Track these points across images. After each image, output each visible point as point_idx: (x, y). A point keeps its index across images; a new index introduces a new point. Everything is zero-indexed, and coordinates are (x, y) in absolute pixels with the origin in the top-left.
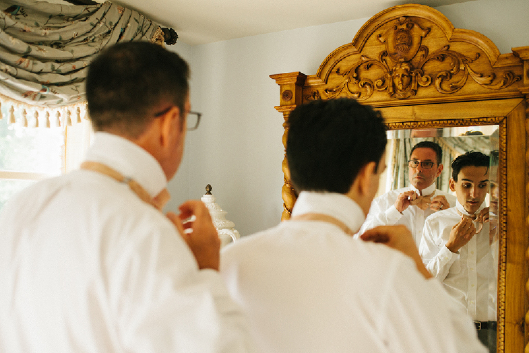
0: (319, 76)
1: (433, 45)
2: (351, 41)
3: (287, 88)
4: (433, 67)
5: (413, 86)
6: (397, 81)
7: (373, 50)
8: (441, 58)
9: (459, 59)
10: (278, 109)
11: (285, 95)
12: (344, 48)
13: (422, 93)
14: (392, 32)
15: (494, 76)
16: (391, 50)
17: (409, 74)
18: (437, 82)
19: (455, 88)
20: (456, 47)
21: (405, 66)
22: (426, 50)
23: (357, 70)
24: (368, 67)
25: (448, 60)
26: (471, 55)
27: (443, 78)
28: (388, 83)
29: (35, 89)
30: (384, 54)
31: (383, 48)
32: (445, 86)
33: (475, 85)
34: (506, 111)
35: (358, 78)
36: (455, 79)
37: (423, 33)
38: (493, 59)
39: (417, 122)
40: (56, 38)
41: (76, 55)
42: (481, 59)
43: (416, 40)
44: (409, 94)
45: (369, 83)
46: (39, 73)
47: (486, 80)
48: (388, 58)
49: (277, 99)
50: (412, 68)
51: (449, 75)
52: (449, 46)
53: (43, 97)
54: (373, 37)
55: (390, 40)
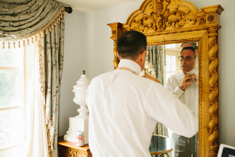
0: (127, 23)
1: (172, 8)
2: (139, 8)
3: (114, 29)
4: (172, 18)
5: (164, 26)
6: (157, 24)
7: (148, 11)
8: (175, 13)
9: (182, 14)
10: (112, 38)
11: (114, 32)
12: (136, 11)
13: (167, 29)
14: (155, 3)
15: (196, 21)
16: (155, 11)
17: (161, 21)
18: (173, 24)
19: (180, 26)
20: (180, 9)
21: (160, 18)
22: (169, 10)
23: (142, 20)
24: (146, 19)
25: (177, 14)
26: (187, 12)
27: (175, 22)
28: (154, 25)
29: (0, 33)
30: (152, 13)
31: (151, 11)
32: (177, 26)
33: (188, 25)
34: (200, 36)
35: (142, 24)
36: (180, 22)
37: (168, 3)
38: (195, 13)
39: (165, 41)
40: (12, 12)
42: (191, 13)
43: (165, 6)
44: (162, 29)
45: (146, 26)
46: (4, 27)
47: (192, 22)
48: (154, 15)
49: (111, 34)
50: (163, 18)
51: (178, 21)
52: (177, 8)
53: (4, 36)
54: (148, 6)
55: (155, 7)
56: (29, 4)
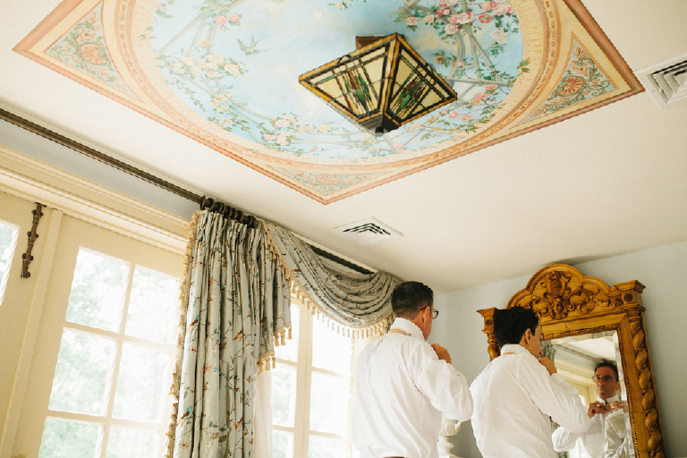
1: (574, 286)
2: (525, 286)
3: (488, 318)
4: (575, 299)
5: (565, 311)
6: (555, 308)
7: (539, 292)
8: (579, 293)
9: (589, 293)
10: (483, 331)
11: (487, 323)
12: (522, 291)
13: (570, 314)
14: (549, 281)
15: (610, 302)
16: (550, 291)
17: (560, 304)
18: (578, 308)
19: (589, 310)
20: (586, 287)
21: (558, 300)
22: (569, 289)
23: (530, 304)
24: (537, 303)
25: (582, 294)
26: (596, 291)
27: (582, 305)
28: (550, 310)
29: (350, 316)
30: (545, 294)
31: (544, 290)
32: (583, 310)
33: (600, 307)
34: (618, 321)
36: (588, 305)
37: (567, 280)
38: (607, 292)
39: (569, 332)
40: (356, 291)
41: (368, 300)
42: (601, 293)
43: (563, 285)
44: (563, 316)
46: (351, 308)
47: (605, 304)
48: (548, 296)
49: (483, 326)
50: (562, 300)
51: (584, 303)
52: (582, 287)
53: (353, 321)
54: (539, 284)
55: (548, 286)
56: (373, 281)
